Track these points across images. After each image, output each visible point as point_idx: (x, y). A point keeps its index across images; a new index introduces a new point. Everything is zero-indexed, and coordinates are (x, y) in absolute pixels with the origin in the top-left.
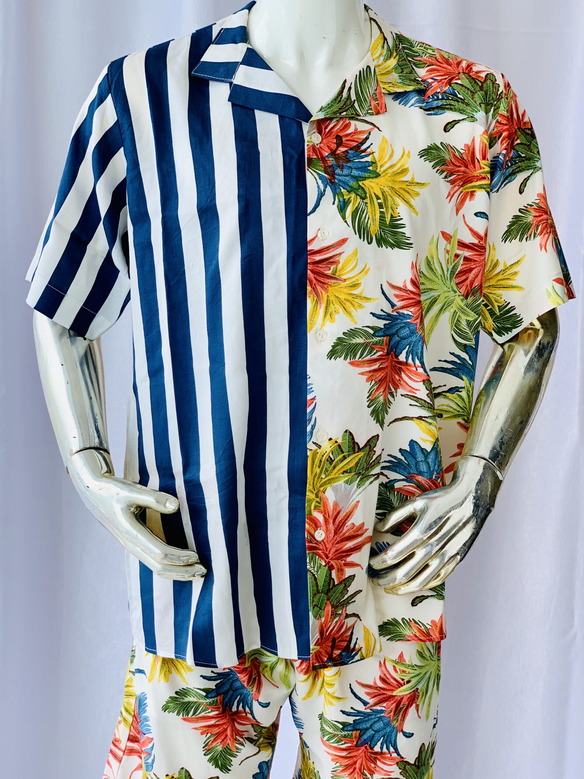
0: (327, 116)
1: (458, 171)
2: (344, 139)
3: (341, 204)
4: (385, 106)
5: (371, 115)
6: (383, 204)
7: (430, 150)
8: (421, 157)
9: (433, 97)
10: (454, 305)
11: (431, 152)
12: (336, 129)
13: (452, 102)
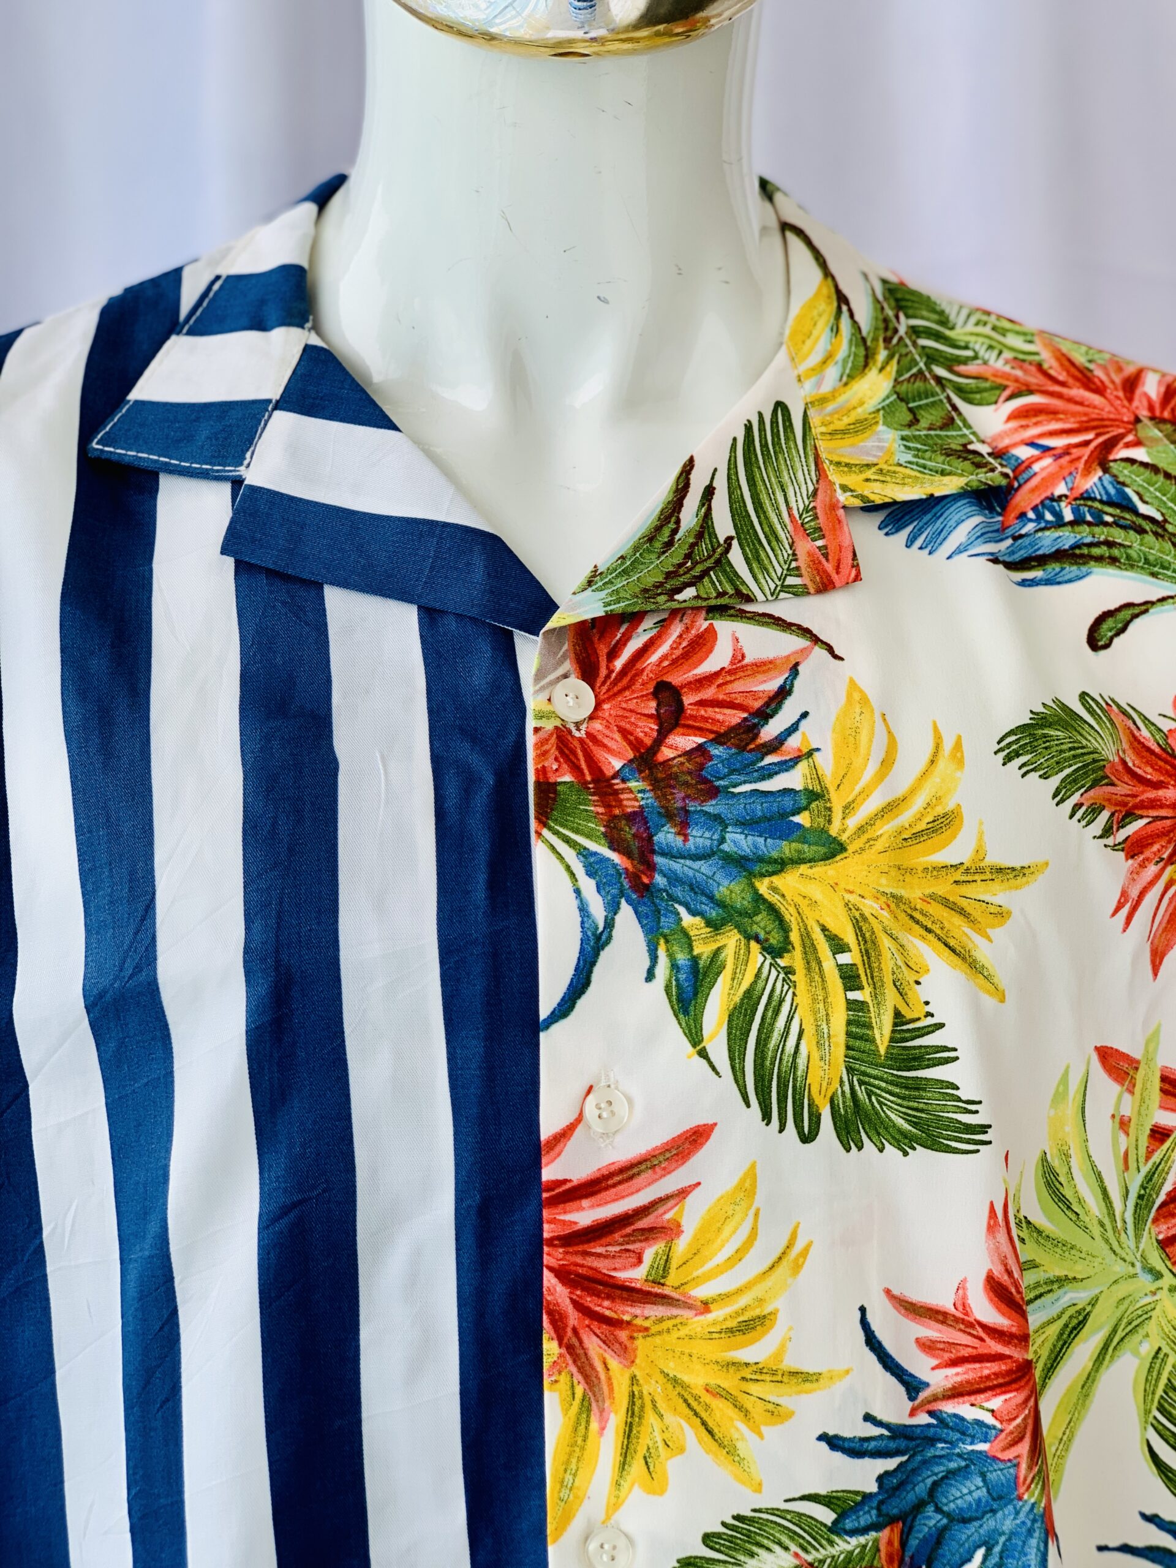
0: (618, 607)
1: (1154, 804)
2: (688, 699)
3: (682, 976)
4: (855, 554)
5: (795, 594)
6: (861, 972)
7: (1042, 727)
8: (1008, 759)
9: (1040, 517)
10: (1151, 1327)
11: (1045, 736)
12: (654, 658)
13: (1118, 535)
